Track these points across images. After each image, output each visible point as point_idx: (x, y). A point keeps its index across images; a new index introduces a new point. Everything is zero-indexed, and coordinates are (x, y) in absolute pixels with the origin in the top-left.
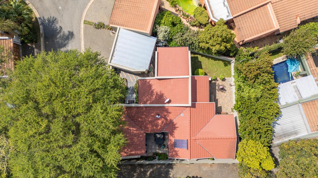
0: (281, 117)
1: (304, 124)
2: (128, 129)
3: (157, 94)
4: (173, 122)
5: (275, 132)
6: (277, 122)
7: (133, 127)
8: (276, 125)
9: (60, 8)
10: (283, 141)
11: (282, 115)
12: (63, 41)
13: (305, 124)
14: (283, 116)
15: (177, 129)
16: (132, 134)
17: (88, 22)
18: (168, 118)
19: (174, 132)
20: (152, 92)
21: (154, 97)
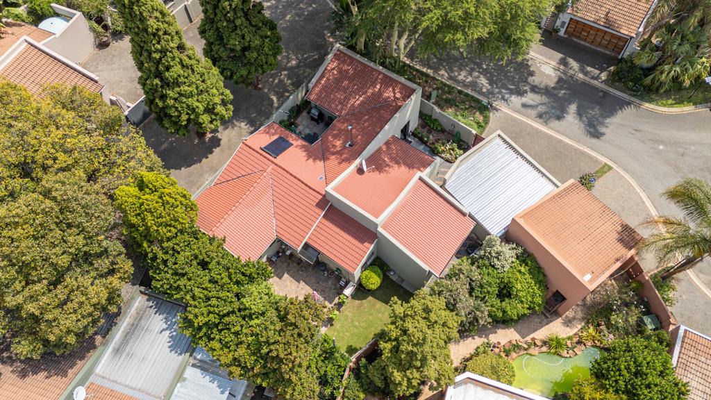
0: (169, 347)
1: (119, 381)
2: (366, 92)
3: (388, 165)
4: (320, 160)
5: (155, 313)
6: (168, 332)
7: (362, 102)
8: (165, 326)
9: (661, 147)
10: (130, 315)
11: (171, 351)
12: (589, 116)
13: (115, 382)
14: (169, 350)
15: (306, 158)
16: (354, 95)
17: (606, 172)
18: (333, 157)
19: (305, 151)
20: (398, 163)
21: (386, 159)
